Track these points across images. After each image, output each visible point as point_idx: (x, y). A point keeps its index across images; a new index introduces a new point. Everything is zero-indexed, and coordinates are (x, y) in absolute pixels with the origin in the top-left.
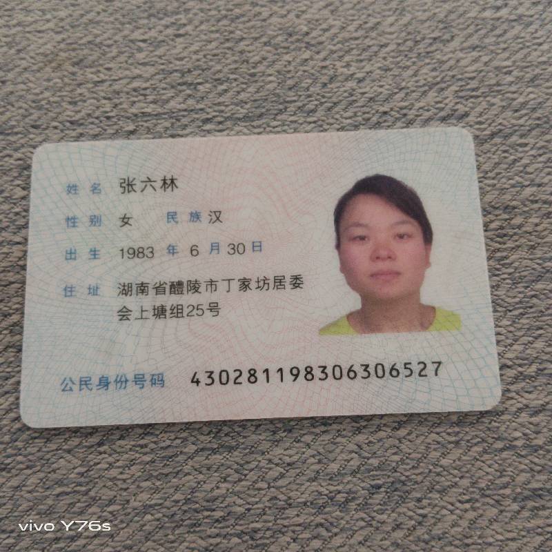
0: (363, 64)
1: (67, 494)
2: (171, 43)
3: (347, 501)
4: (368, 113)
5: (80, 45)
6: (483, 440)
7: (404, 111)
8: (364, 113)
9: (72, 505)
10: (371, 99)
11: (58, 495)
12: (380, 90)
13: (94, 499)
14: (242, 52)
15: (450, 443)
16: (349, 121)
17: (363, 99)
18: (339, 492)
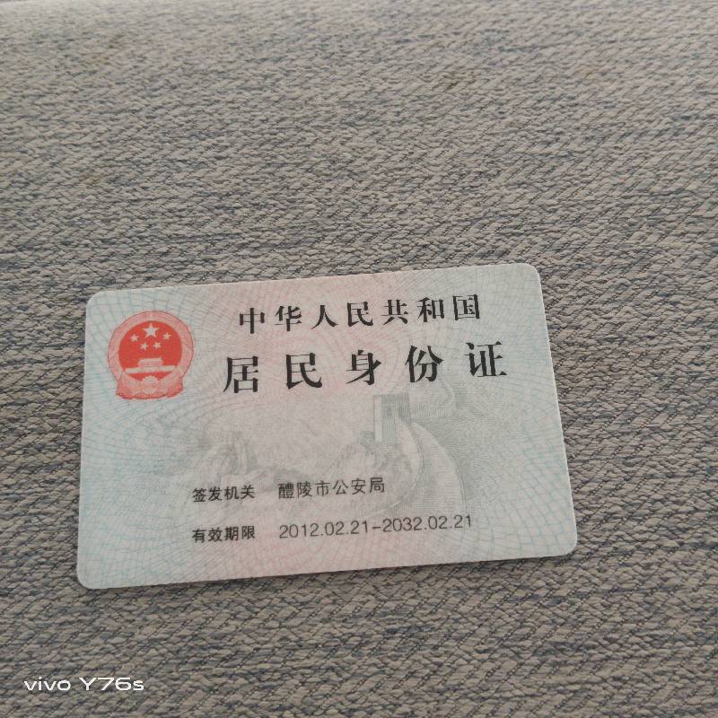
0: (406, 195)
1: (71, 623)
2: (212, 165)
3: (361, 645)
4: (407, 245)
5: (117, 161)
6: (505, 588)
7: (445, 246)
8: (403, 245)
9: (76, 634)
10: (411, 231)
11: (61, 624)
12: (422, 222)
13: (98, 630)
14: (282, 178)
15: (471, 589)
16: (387, 252)
17: (403, 231)
18: (353, 635)
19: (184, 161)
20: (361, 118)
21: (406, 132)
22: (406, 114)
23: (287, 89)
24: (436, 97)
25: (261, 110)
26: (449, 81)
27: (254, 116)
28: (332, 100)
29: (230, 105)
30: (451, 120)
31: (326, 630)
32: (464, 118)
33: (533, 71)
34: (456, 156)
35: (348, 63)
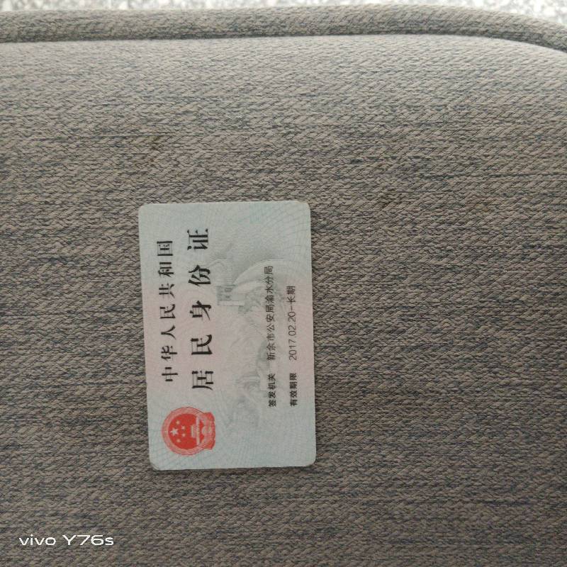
21: (351, 240)
24: (374, 214)
26: (384, 200)
30: (381, 234)
32: (390, 233)
35: (317, 179)
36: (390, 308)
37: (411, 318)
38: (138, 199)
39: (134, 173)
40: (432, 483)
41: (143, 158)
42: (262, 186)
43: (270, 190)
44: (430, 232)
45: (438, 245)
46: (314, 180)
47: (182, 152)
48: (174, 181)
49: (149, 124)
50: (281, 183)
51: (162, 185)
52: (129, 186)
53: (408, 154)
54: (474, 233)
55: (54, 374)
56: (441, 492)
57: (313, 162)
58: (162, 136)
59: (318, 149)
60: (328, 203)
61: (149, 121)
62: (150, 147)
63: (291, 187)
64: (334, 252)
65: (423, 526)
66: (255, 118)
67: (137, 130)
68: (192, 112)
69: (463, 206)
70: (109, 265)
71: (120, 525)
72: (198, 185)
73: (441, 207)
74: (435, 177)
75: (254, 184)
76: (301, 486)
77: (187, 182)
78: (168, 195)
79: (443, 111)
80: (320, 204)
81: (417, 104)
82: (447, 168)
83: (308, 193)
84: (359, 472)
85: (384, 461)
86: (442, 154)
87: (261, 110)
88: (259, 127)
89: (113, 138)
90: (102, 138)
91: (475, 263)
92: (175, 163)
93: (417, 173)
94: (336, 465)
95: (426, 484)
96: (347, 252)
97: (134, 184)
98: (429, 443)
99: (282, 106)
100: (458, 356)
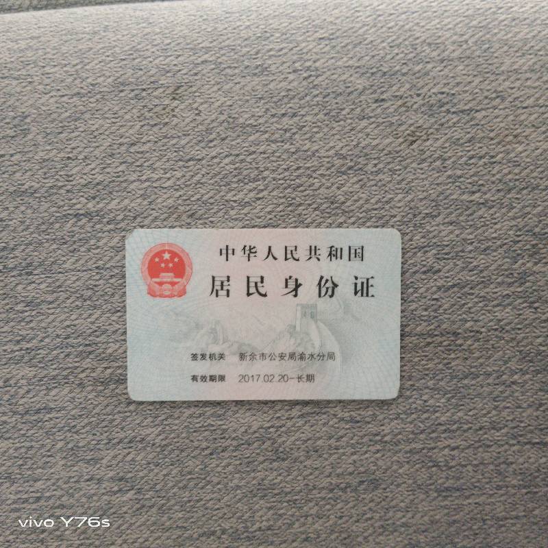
19: (235, 201)
20: (350, 168)
21: (380, 180)
22: (381, 166)
23: (301, 142)
24: (402, 152)
25: (284, 160)
26: (411, 138)
27: (279, 165)
28: (332, 152)
29: (262, 155)
30: (411, 172)
31: (328, 481)
32: (419, 171)
33: (469, 133)
34: (412, 200)
35: (342, 120)
36: (425, 247)
37: (446, 256)
38: (161, 151)
39: (156, 125)
40: (477, 427)
41: (164, 109)
42: (286, 131)
43: (294, 134)
44: (460, 167)
45: (469, 181)
46: (339, 121)
47: (202, 101)
48: (196, 130)
49: (168, 75)
50: (305, 126)
51: (184, 135)
52: (151, 137)
53: (432, 91)
54: (505, 166)
55: (85, 332)
56: (486, 436)
57: (337, 103)
58: (183, 86)
59: (340, 90)
60: (354, 143)
61: (168, 72)
62: (171, 98)
63: (315, 130)
64: (363, 193)
65: (470, 472)
66: (275, 63)
67: (157, 82)
68: (211, 61)
69: (492, 139)
70: (135, 218)
71: (158, 487)
72: (221, 133)
73: (469, 141)
74: (462, 112)
75: (277, 129)
76: (342, 437)
77: (209, 131)
78: (192, 144)
79: (465, 46)
80: (346, 146)
81: (438, 41)
82: (474, 102)
83: (333, 135)
84: (402, 419)
85: (427, 406)
86: (467, 88)
87: (280, 56)
88: (280, 72)
89: (133, 90)
90: (122, 91)
91: (508, 196)
92: (197, 112)
93: (443, 109)
94: (378, 413)
95: (470, 428)
96: (376, 193)
97: (156, 136)
98: (472, 385)
99: (301, 50)
100: (497, 293)
